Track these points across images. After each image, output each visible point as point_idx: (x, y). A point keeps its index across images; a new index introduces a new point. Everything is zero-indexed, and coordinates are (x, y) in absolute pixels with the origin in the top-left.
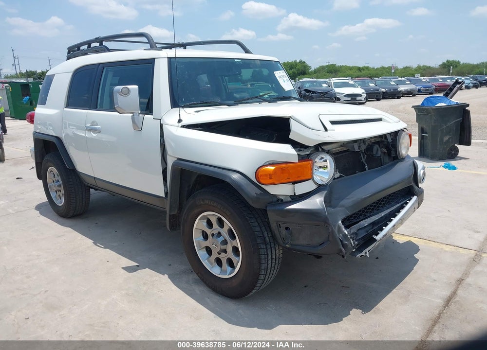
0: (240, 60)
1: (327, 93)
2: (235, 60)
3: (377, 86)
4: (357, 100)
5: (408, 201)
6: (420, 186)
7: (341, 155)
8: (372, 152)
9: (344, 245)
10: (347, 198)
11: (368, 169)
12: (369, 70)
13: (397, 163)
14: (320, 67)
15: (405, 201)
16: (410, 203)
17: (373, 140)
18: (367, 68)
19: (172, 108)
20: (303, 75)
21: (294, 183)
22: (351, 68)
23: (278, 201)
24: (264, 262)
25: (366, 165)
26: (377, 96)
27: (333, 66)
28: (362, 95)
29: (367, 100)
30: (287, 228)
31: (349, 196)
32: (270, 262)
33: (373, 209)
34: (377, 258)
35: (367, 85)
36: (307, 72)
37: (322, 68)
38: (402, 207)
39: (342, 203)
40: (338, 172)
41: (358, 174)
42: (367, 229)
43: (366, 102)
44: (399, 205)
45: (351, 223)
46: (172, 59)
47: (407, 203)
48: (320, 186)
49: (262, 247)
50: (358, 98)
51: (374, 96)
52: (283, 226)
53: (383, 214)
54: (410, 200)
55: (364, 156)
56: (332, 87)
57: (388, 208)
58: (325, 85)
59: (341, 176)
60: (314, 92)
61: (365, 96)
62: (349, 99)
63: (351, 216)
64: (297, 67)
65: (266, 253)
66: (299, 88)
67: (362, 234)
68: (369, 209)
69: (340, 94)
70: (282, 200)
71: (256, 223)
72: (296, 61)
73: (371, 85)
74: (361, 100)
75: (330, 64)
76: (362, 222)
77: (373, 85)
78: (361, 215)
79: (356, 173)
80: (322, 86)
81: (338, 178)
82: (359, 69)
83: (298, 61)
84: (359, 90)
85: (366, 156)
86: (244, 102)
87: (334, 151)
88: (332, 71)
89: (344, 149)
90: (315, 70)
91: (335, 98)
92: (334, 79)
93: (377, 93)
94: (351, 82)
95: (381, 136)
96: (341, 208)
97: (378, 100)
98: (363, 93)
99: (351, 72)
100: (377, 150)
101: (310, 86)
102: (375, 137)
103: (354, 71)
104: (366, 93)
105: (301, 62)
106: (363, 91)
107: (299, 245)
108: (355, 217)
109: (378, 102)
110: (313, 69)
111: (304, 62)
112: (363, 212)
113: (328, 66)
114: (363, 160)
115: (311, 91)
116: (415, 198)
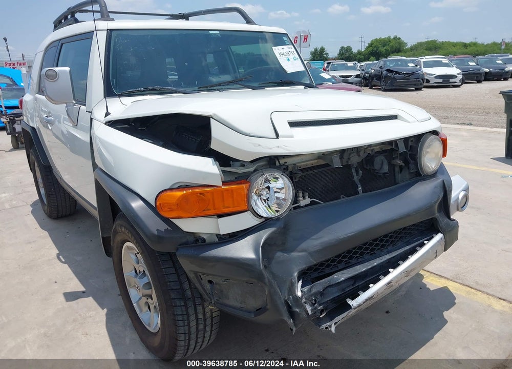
0: (218, 32)
1: (412, 74)
2: (211, 32)
3: (478, 65)
4: (450, 83)
5: (426, 242)
6: (452, 217)
7: (321, 170)
8: (373, 165)
9: (292, 314)
10: (313, 237)
11: (363, 192)
12: (476, 47)
13: (416, 182)
14: (418, 43)
15: (421, 241)
16: (429, 245)
17: (377, 149)
18: (475, 44)
19: (105, 97)
20: (398, 53)
21: (220, 216)
22: (454, 45)
23: (198, 242)
24: (182, 325)
25: (359, 185)
26: (477, 77)
27: (434, 41)
28: (456, 77)
29: (463, 82)
30: (210, 282)
31: (317, 235)
32: (193, 324)
33: (362, 254)
34: (387, 312)
35: (466, 63)
36: (401, 50)
37: (420, 44)
38: (413, 251)
39: (304, 245)
40: (307, 197)
41: (343, 199)
42: (344, 285)
43: (461, 85)
44: (408, 247)
45: (320, 274)
46: (113, 32)
47: (422, 245)
48: (267, 219)
49: (178, 304)
50: (451, 80)
51: (472, 77)
52: (205, 279)
53: (375, 263)
54: (429, 240)
55: (357, 173)
56: (421, 67)
57: (389, 252)
58: (411, 65)
59: (312, 203)
60: (397, 73)
61: (460, 77)
62: (441, 80)
63: (321, 264)
64: (391, 44)
65: (185, 313)
66: (381, 67)
67: (335, 293)
68: (355, 253)
69: (429, 74)
70: (204, 240)
71: (173, 269)
72: (389, 37)
73: (471, 64)
74: (455, 82)
75: (429, 40)
76: (335, 276)
77: (474, 64)
78: (340, 262)
79: (340, 198)
80: (409, 66)
81: (306, 206)
82: (465, 45)
83: (392, 37)
84: (454, 71)
85: (361, 172)
86: (214, 88)
87: (304, 165)
88: (432, 47)
89: (322, 162)
90: (412, 47)
91: (423, 80)
92: (426, 57)
93: (478, 74)
94: (445, 61)
95: (391, 143)
96: (300, 254)
97: (479, 82)
98: (458, 74)
99: (454, 49)
100: (382, 164)
101: (394, 66)
102: (383, 143)
103: (458, 47)
104: (463, 74)
105: (395, 38)
106: (459, 71)
107: (230, 306)
108: (328, 266)
109: (479, 85)
110: (409, 46)
111: (399, 38)
112: (345, 257)
113: (428, 43)
114: (356, 178)
115: (394, 71)
116: (439, 236)
